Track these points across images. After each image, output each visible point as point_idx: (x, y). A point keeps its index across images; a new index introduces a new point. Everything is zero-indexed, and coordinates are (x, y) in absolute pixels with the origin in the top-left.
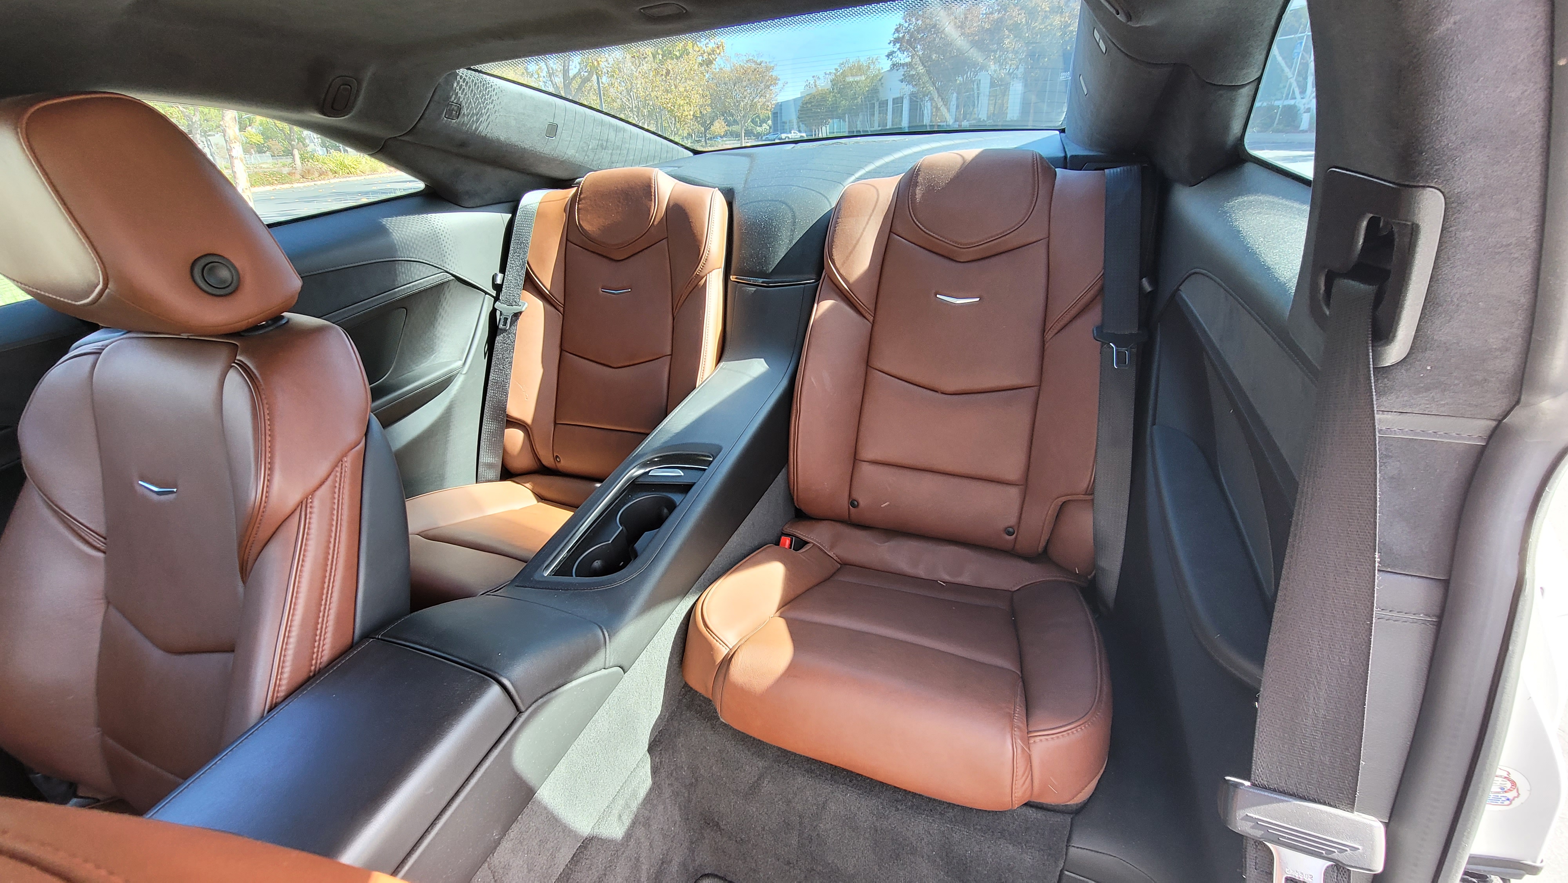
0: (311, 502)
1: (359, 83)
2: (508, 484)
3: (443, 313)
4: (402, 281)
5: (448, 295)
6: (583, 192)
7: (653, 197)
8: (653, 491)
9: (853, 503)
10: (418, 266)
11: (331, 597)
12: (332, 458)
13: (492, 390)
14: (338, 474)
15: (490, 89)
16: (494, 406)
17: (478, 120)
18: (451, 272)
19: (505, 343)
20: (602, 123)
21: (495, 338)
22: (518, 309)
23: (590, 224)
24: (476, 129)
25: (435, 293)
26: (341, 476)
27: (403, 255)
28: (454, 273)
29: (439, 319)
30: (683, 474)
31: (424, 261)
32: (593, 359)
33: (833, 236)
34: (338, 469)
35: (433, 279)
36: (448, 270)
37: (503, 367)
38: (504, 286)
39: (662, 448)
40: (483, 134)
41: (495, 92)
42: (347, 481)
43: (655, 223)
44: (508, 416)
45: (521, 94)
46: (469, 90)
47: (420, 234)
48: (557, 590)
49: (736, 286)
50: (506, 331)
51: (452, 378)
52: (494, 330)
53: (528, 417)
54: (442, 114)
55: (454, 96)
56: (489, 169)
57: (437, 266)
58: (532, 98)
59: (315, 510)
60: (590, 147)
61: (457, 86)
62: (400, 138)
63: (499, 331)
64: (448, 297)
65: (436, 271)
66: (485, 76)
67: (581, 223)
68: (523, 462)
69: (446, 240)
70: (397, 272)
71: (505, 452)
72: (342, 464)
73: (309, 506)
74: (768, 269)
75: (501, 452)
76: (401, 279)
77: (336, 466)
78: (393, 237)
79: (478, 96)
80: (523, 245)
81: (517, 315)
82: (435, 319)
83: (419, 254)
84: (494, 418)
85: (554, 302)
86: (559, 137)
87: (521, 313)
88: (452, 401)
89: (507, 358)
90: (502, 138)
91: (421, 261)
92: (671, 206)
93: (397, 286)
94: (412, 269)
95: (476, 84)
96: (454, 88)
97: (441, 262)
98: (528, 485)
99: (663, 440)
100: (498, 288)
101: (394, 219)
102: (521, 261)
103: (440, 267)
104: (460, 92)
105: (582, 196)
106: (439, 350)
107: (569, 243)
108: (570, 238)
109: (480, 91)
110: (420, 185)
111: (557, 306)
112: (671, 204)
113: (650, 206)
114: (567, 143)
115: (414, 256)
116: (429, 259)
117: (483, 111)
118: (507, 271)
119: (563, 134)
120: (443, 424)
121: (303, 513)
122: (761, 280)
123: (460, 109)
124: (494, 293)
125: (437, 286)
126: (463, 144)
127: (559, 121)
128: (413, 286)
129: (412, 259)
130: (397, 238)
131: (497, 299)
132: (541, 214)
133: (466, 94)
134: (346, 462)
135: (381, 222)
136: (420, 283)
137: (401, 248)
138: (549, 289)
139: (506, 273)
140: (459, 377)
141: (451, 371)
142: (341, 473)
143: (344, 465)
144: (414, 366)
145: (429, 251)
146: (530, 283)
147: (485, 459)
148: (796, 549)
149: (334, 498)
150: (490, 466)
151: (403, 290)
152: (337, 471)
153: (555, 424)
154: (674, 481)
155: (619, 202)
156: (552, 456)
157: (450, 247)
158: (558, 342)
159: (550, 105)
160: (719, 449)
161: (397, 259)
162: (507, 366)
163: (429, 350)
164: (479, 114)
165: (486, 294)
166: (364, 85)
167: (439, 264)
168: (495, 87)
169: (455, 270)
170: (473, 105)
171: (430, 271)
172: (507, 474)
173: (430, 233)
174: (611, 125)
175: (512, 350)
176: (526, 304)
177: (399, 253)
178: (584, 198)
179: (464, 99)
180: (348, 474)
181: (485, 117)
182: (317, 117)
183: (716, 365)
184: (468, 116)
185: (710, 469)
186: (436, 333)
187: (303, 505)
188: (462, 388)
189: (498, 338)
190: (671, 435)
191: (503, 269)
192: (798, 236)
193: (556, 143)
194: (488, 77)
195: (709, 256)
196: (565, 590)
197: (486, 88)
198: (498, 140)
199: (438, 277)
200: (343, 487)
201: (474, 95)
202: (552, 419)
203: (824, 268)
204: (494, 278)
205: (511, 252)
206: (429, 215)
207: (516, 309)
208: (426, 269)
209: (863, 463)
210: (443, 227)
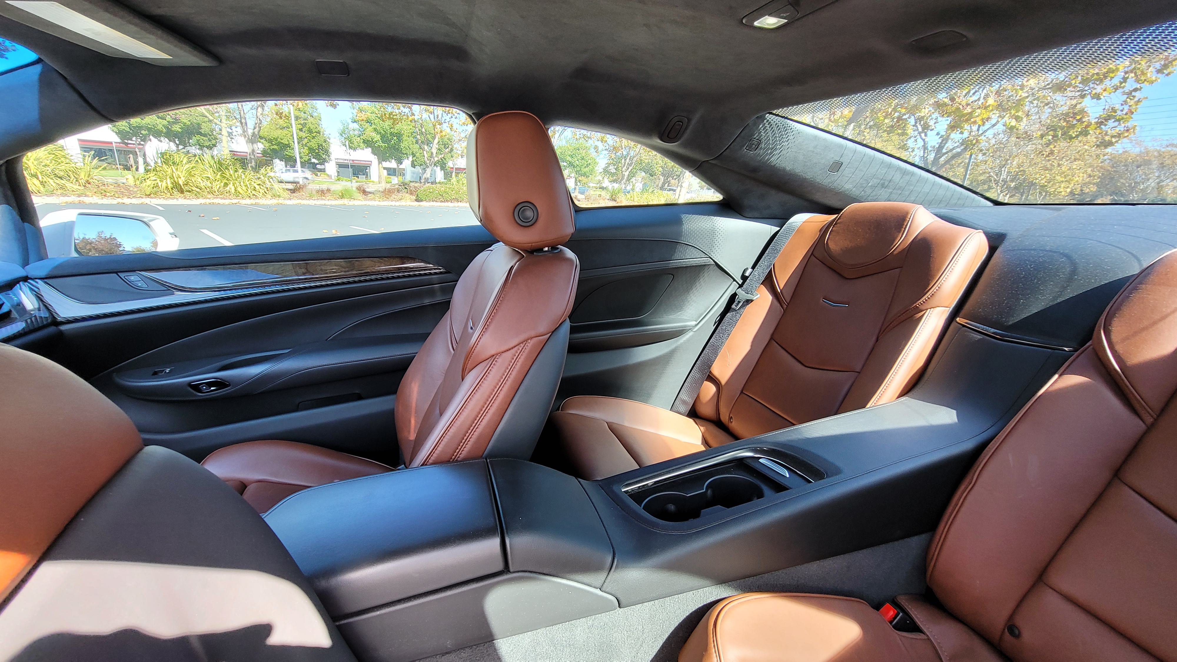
0: (498, 358)
1: (689, 120)
2: (691, 421)
3: (698, 286)
4: (677, 257)
5: (706, 275)
6: (841, 217)
7: (903, 229)
8: (753, 476)
9: (1012, 629)
10: (692, 249)
11: (481, 421)
12: (522, 337)
13: (708, 349)
14: (520, 349)
15: (789, 131)
16: (704, 362)
17: (771, 153)
18: (714, 259)
19: (731, 319)
20: (890, 166)
21: (727, 313)
22: (750, 297)
23: (835, 245)
24: (768, 160)
25: (697, 271)
26: (522, 350)
27: (684, 240)
28: (716, 260)
29: (694, 289)
30: (788, 476)
31: (697, 247)
32: (791, 353)
33: (1123, 301)
34: (522, 345)
35: (699, 261)
36: (712, 257)
37: (723, 336)
38: (749, 278)
39: (784, 445)
40: (772, 164)
41: (793, 133)
42: (525, 355)
43: (895, 253)
44: (710, 372)
45: (816, 136)
46: (771, 130)
47: (702, 229)
48: (617, 505)
49: (960, 328)
50: (736, 310)
51: (685, 331)
52: (728, 308)
53: (724, 380)
54: (744, 146)
55: (757, 134)
56: (773, 192)
57: (705, 252)
58: (825, 140)
59: (497, 364)
60: (870, 184)
61: (762, 127)
62: (710, 161)
63: (731, 309)
64: (705, 276)
65: (703, 255)
66: (789, 121)
67: (829, 242)
68: (707, 410)
69: (719, 236)
70: (677, 250)
71: (698, 398)
72: (526, 344)
73: (495, 360)
74: (1008, 321)
75: (696, 396)
76: (676, 256)
77: (522, 343)
78: (683, 227)
79: (777, 135)
80: (776, 251)
81: (748, 302)
82: (691, 288)
83: (696, 242)
84: (701, 370)
85: (781, 300)
86: (841, 173)
87: (752, 301)
88: (677, 347)
89: (728, 330)
90: (788, 169)
91: (696, 246)
92: (918, 240)
93: (672, 259)
94: (687, 250)
95: (778, 126)
96: (759, 129)
97: (709, 251)
98: (702, 428)
99: (790, 438)
100: (744, 278)
101: (690, 216)
102: (769, 262)
103: (707, 253)
104: (763, 131)
105: (839, 221)
106: (685, 310)
107: (812, 257)
108: (814, 253)
109: (780, 132)
110: (717, 197)
111: (783, 304)
112: (919, 237)
113: (897, 237)
114: (847, 179)
115: (692, 242)
116: (702, 246)
117: (778, 147)
118: (756, 268)
119: (846, 171)
120: (665, 360)
121: (490, 363)
122: (993, 330)
123: (759, 143)
124: (740, 282)
125: (700, 266)
126: (755, 170)
127: (845, 160)
128: (683, 262)
129: (690, 244)
130: (686, 228)
131: (741, 286)
132: (800, 230)
133: (767, 133)
134: (529, 343)
135: (681, 216)
136: (689, 261)
137: (685, 235)
138: (781, 288)
139: (755, 270)
140: (689, 332)
141: (685, 326)
142: (523, 348)
143: (526, 345)
144: (665, 315)
145: (704, 241)
146: (769, 281)
147: (684, 396)
148: (897, 627)
149: (511, 362)
150: (684, 402)
151: (674, 263)
152: (521, 346)
153: (742, 392)
154: (776, 477)
155: (869, 229)
156: (728, 415)
157: (720, 242)
158: (771, 331)
159: (841, 146)
160: (837, 471)
161: (680, 241)
162: (725, 336)
163: (679, 308)
164: (774, 149)
165: (734, 281)
166: (693, 122)
167: (708, 251)
168: (794, 129)
169: (717, 259)
170: (771, 142)
171: (699, 254)
172: (693, 414)
173: (710, 229)
174: (899, 169)
175: (734, 326)
176: (759, 295)
177: (683, 238)
178: (839, 223)
179: (765, 137)
180: (527, 351)
181: (778, 151)
182: (658, 142)
183: (898, 398)
184: (764, 149)
185: (815, 484)
186: (689, 298)
187: (493, 357)
188: (688, 340)
189: (728, 314)
190: (800, 437)
191: (753, 267)
192: (1069, 294)
193: (836, 178)
194: (791, 122)
195: (937, 292)
196: (622, 509)
197: (786, 130)
198: (784, 170)
199: (703, 260)
200: (520, 358)
201: (774, 135)
202: (740, 389)
203: (1090, 339)
204: (745, 271)
205: (765, 255)
206: (716, 217)
207: (749, 296)
208: (697, 252)
209: (1050, 590)
210: (721, 227)
